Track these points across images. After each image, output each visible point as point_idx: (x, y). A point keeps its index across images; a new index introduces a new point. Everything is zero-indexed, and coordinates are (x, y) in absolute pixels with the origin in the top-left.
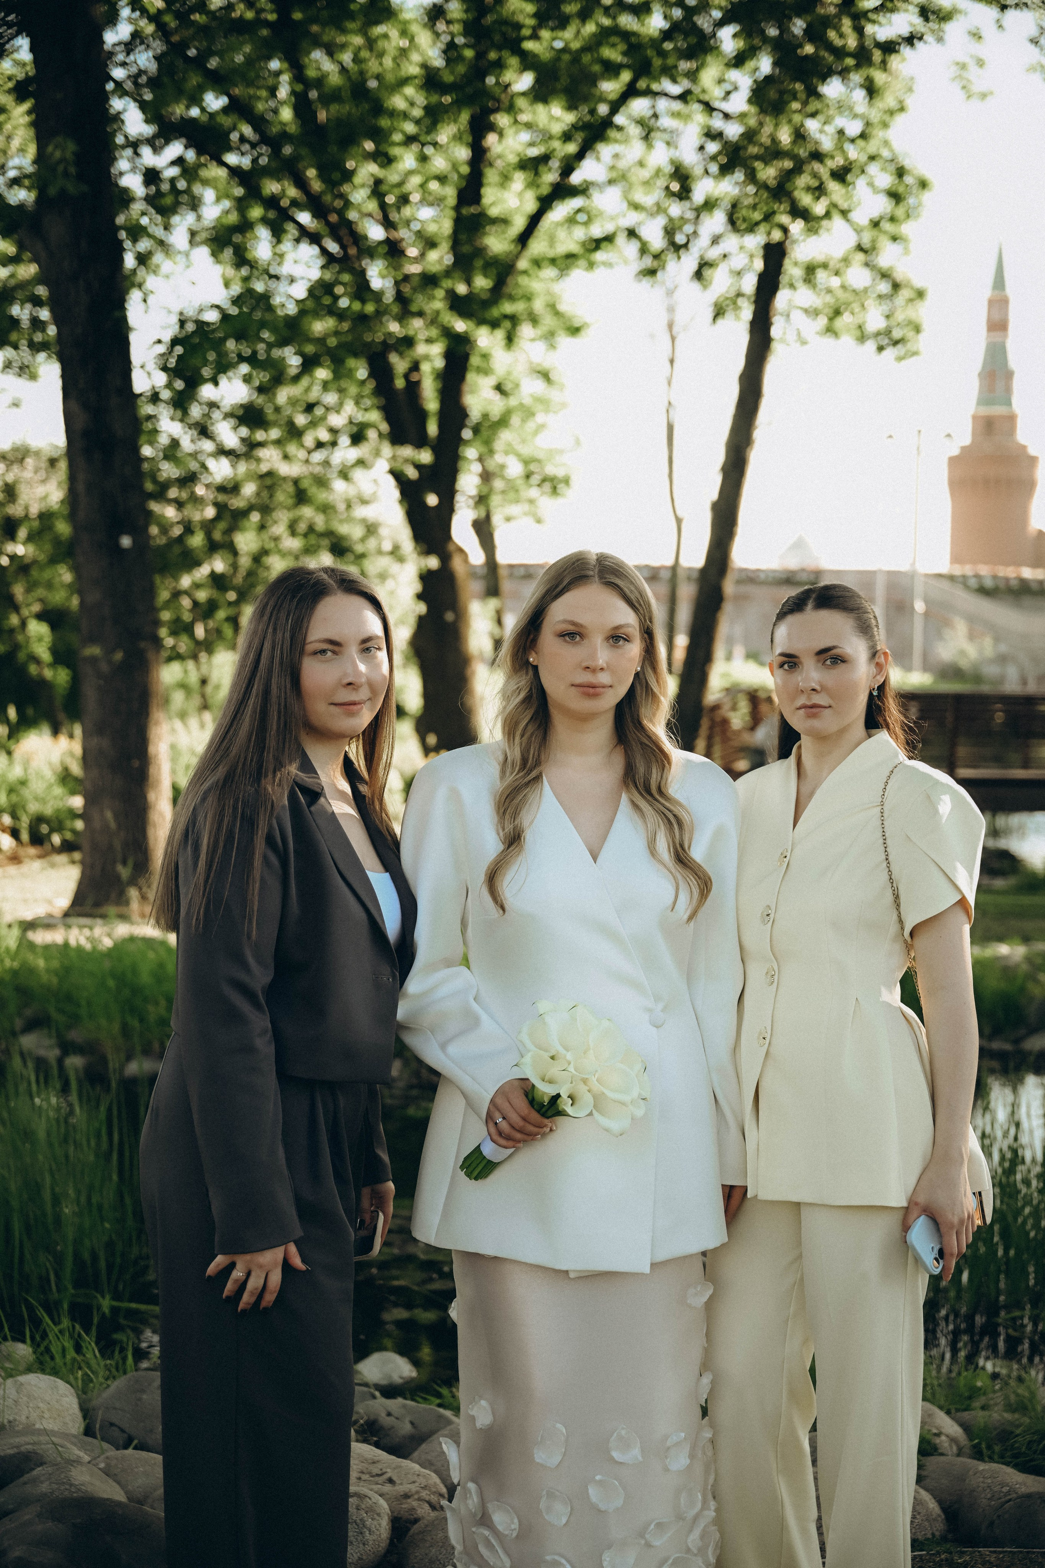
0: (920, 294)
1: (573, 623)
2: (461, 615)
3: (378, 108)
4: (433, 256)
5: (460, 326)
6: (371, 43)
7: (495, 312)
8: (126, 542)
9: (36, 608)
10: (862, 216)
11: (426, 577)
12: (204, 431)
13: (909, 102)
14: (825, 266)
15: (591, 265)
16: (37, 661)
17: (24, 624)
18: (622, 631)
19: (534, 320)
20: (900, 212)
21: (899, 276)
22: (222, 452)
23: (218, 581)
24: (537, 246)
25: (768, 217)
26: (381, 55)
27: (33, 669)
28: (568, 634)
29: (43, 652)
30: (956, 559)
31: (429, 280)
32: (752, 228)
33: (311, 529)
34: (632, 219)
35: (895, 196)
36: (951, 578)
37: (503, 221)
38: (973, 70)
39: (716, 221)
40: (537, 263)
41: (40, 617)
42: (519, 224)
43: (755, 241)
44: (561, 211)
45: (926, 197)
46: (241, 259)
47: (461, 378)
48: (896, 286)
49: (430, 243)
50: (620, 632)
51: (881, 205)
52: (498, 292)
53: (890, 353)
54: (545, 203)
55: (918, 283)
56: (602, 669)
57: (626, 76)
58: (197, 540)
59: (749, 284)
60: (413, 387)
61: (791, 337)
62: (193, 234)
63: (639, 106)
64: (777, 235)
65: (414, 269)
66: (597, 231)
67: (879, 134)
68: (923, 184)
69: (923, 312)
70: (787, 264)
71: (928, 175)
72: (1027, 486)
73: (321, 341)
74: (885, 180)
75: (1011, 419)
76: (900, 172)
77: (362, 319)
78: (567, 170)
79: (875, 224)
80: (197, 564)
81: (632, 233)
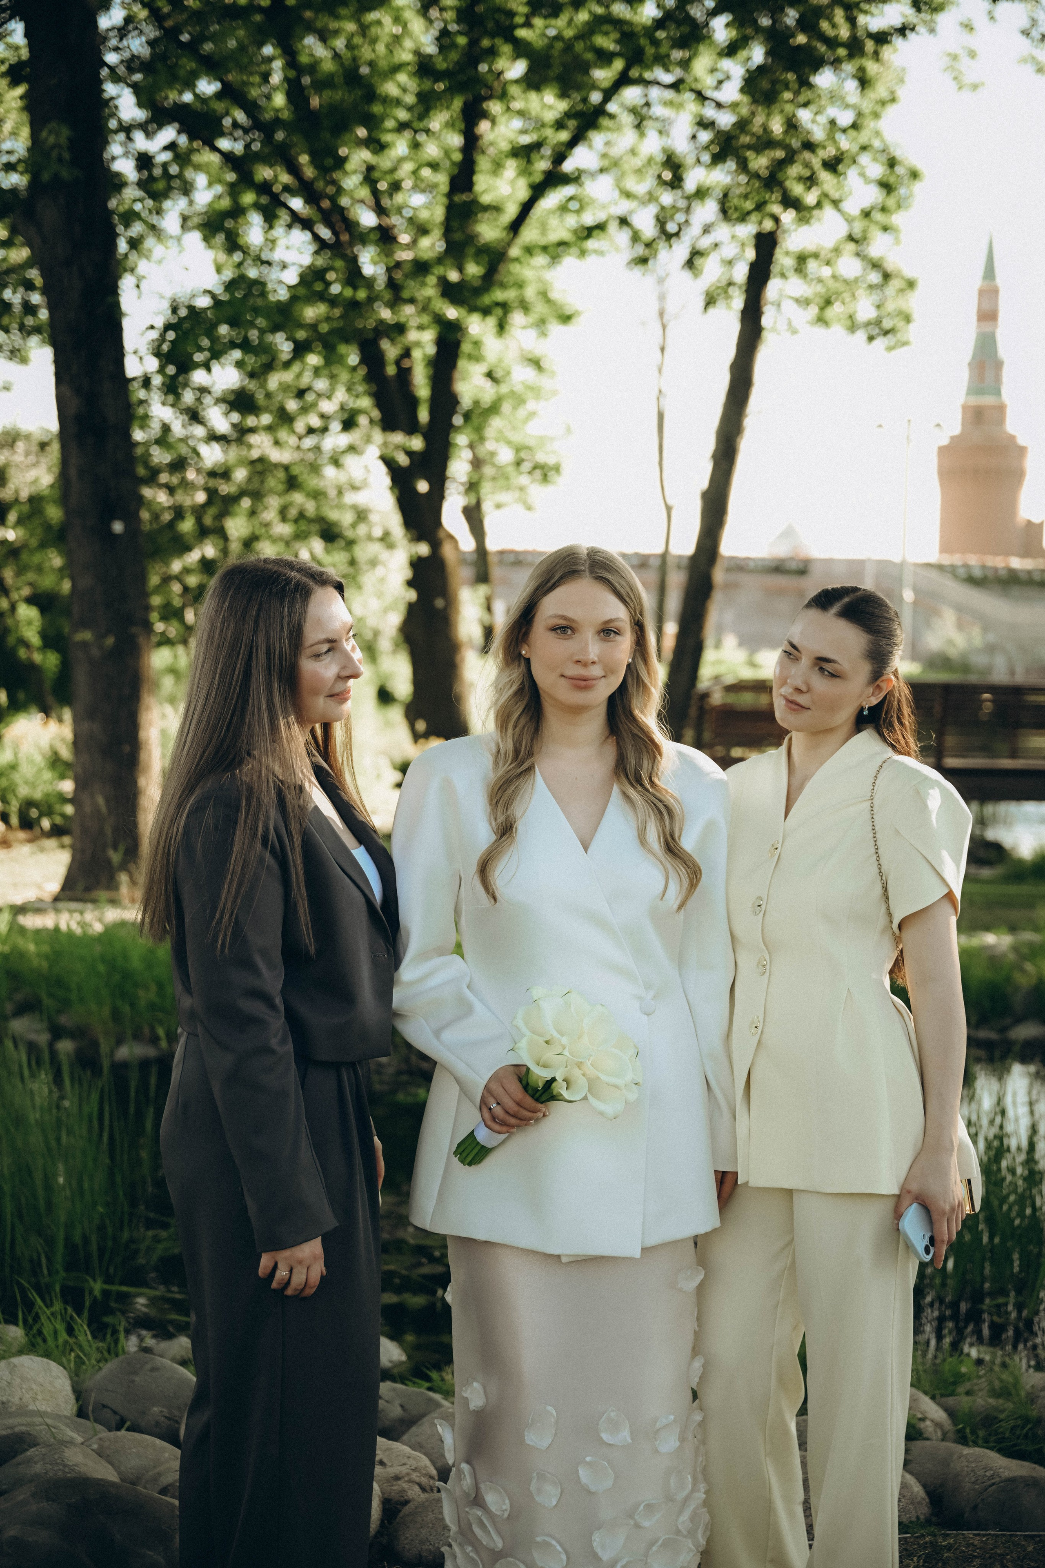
0: (911, 284)
1: (565, 618)
2: (451, 602)
3: (371, 95)
4: (425, 242)
5: (452, 313)
6: (364, 29)
7: (486, 300)
8: (118, 527)
9: (26, 591)
10: (853, 206)
11: (417, 564)
12: (194, 416)
13: (901, 93)
14: (816, 256)
15: (583, 253)
16: (27, 645)
17: (13, 608)
18: (612, 625)
19: (525, 307)
20: (891, 202)
21: (890, 266)
22: (214, 437)
23: (207, 566)
24: (529, 234)
25: (760, 207)
26: (374, 41)
27: (22, 653)
28: (560, 628)
29: (32, 635)
30: (945, 548)
31: (421, 268)
32: (743, 217)
33: (302, 515)
34: (623, 207)
35: (887, 187)
36: (940, 568)
37: (496, 208)
38: (965, 62)
39: (707, 211)
40: (529, 250)
41: (30, 601)
42: (511, 211)
43: (747, 230)
44: (552, 200)
45: (917, 187)
46: (233, 244)
47: (453, 366)
48: (887, 276)
49: (422, 230)
50: (611, 626)
51: (872, 195)
52: (490, 279)
53: (880, 343)
54: (538, 191)
55: (908, 273)
56: (594, 663)
57: (619, 65)
58: (188, 526)
59: (741, 273)
60: (404, 374)
61: (782, 326)
62: (185, 219)
63: (632, 94)
64: (768, 225)
65: (405, 256)
66: (589, 219)
67: (870, 124)
68: (915, 175)
69: (913, 302)
70: (782, 254)
71: (919, 166)
72: (1016, 475)
73: (313, 327)
74: (877, 170)
75: (1001, 409)
76: (892, 163)
77: (354, 305)
78: (559, 158)
79: (866, 214)
80: (188, 549)
81: (624, 222)
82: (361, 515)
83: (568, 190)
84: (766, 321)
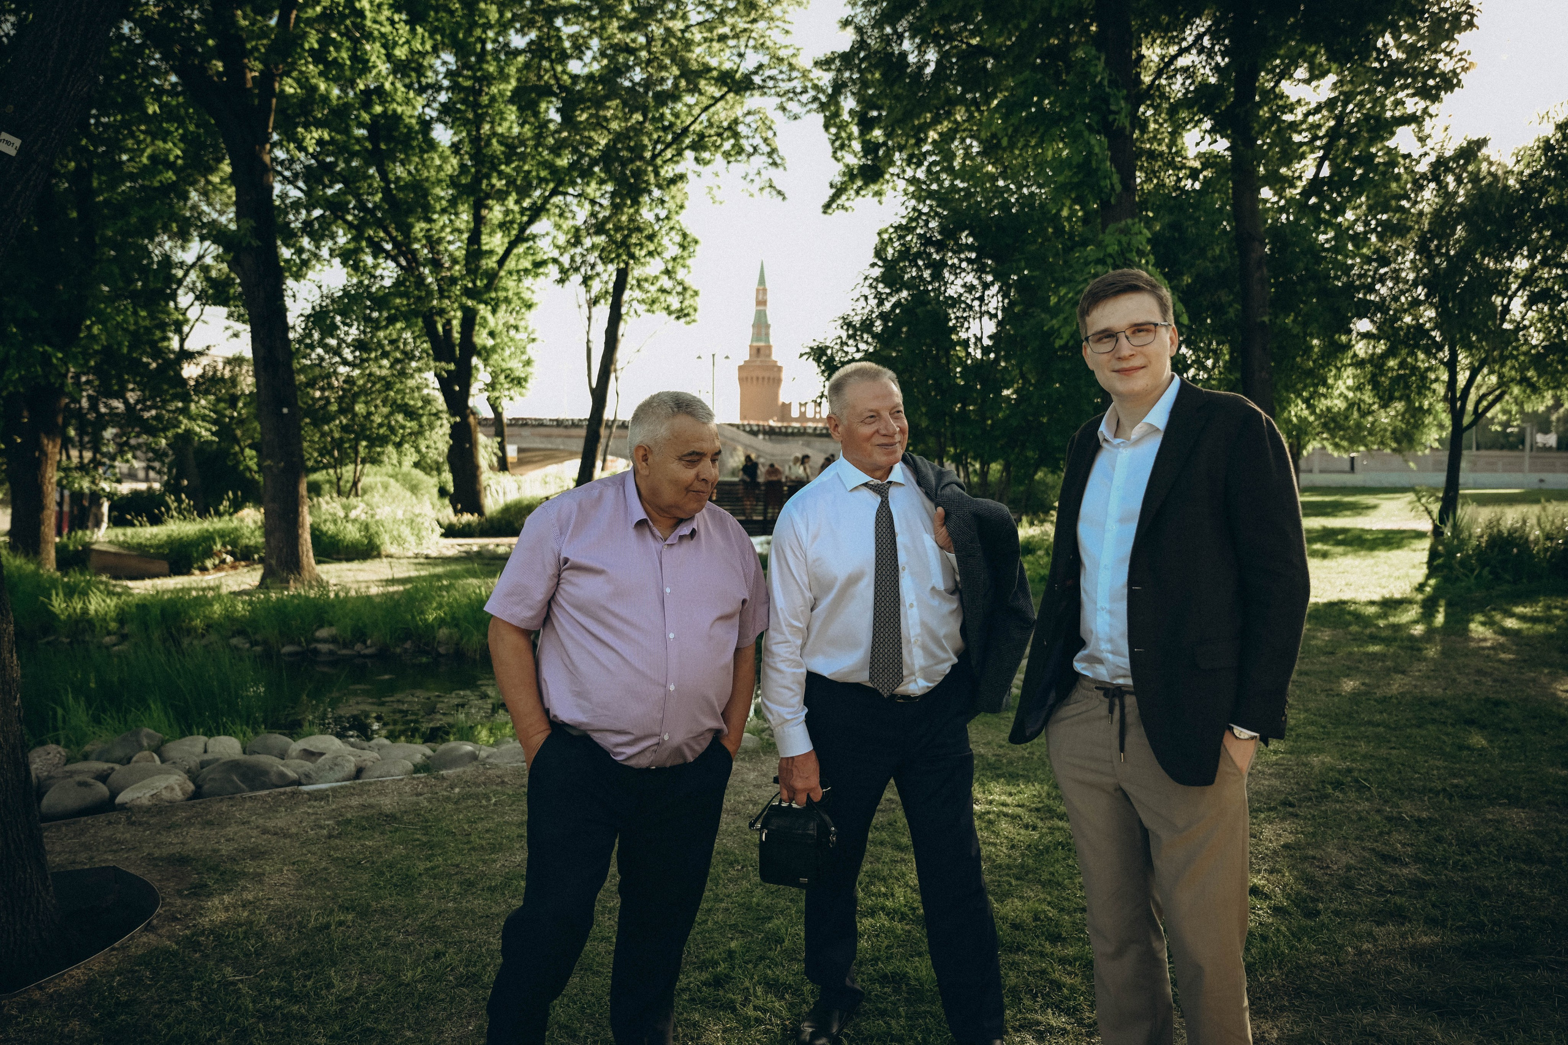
0: (696, 293)
2: (473, 444)
3: (426, 193)
4: (457, 267)
5: (470, 303)
6: (424, 161)
7: (486, 297)
8: (285, 410)
9: (249, 441)
10: (667, 255)
11: (454, 427)
12: (337, 352)
13: (686, 204)
14: (646, 280)
15: (537, 275)
16: (249, 469)
17: (242, 451)
19: (507, 301)
20: (685, 254)
21: (687, 285)
22: (345, 362)
23: (344, 429)
24: (511, 264)
25: (618, 256)
26: (428, 168)
27: (248, 474)
29: (253, 464)
30: (743, 417)
31: (453, 281)
32: (612, 261)
33: (395, 402)
34: (555, 253)
35: (683, 247)
36: (738, 427)
37: (491, 252)
38: (715, 191)
39: (592, 258)
40: (510, 273)
41: (251, 447)
42: (501, 251)
43: (612, 268)
44: (520, 249)
45: (698, 247)
46: (356, 268)
47: (472, 329)
48: (685, 289)
49: (455, 261)
51: (675, 251)
52: (488, 287)
53: (683, 320)
54: (512, 245)
55: (695, 288)
57: (551, 185)
58: (334, 408)
59: (610, 287)
60: (448, 331)
61: (632, 312)
62: (331, 251)
63: (557, 199)
64: (622, 265)
65: (445, 274)
66: (538, 258)
67: (675, 217)
68: (696, 242)
69: (698, 302)
70: (630, 279)
71: (697, 237)
72: (778, 381)
73: (397, 309)
74: (678, 239)
75: (769, 347)
76: (685, 236)
77: (419, 298)
78: (523, 228)
79: (674, 259)
80: (333, 419)
81: (555, 261)
82: (427, 401)
83: (526, 245)
84: (624, 310)
